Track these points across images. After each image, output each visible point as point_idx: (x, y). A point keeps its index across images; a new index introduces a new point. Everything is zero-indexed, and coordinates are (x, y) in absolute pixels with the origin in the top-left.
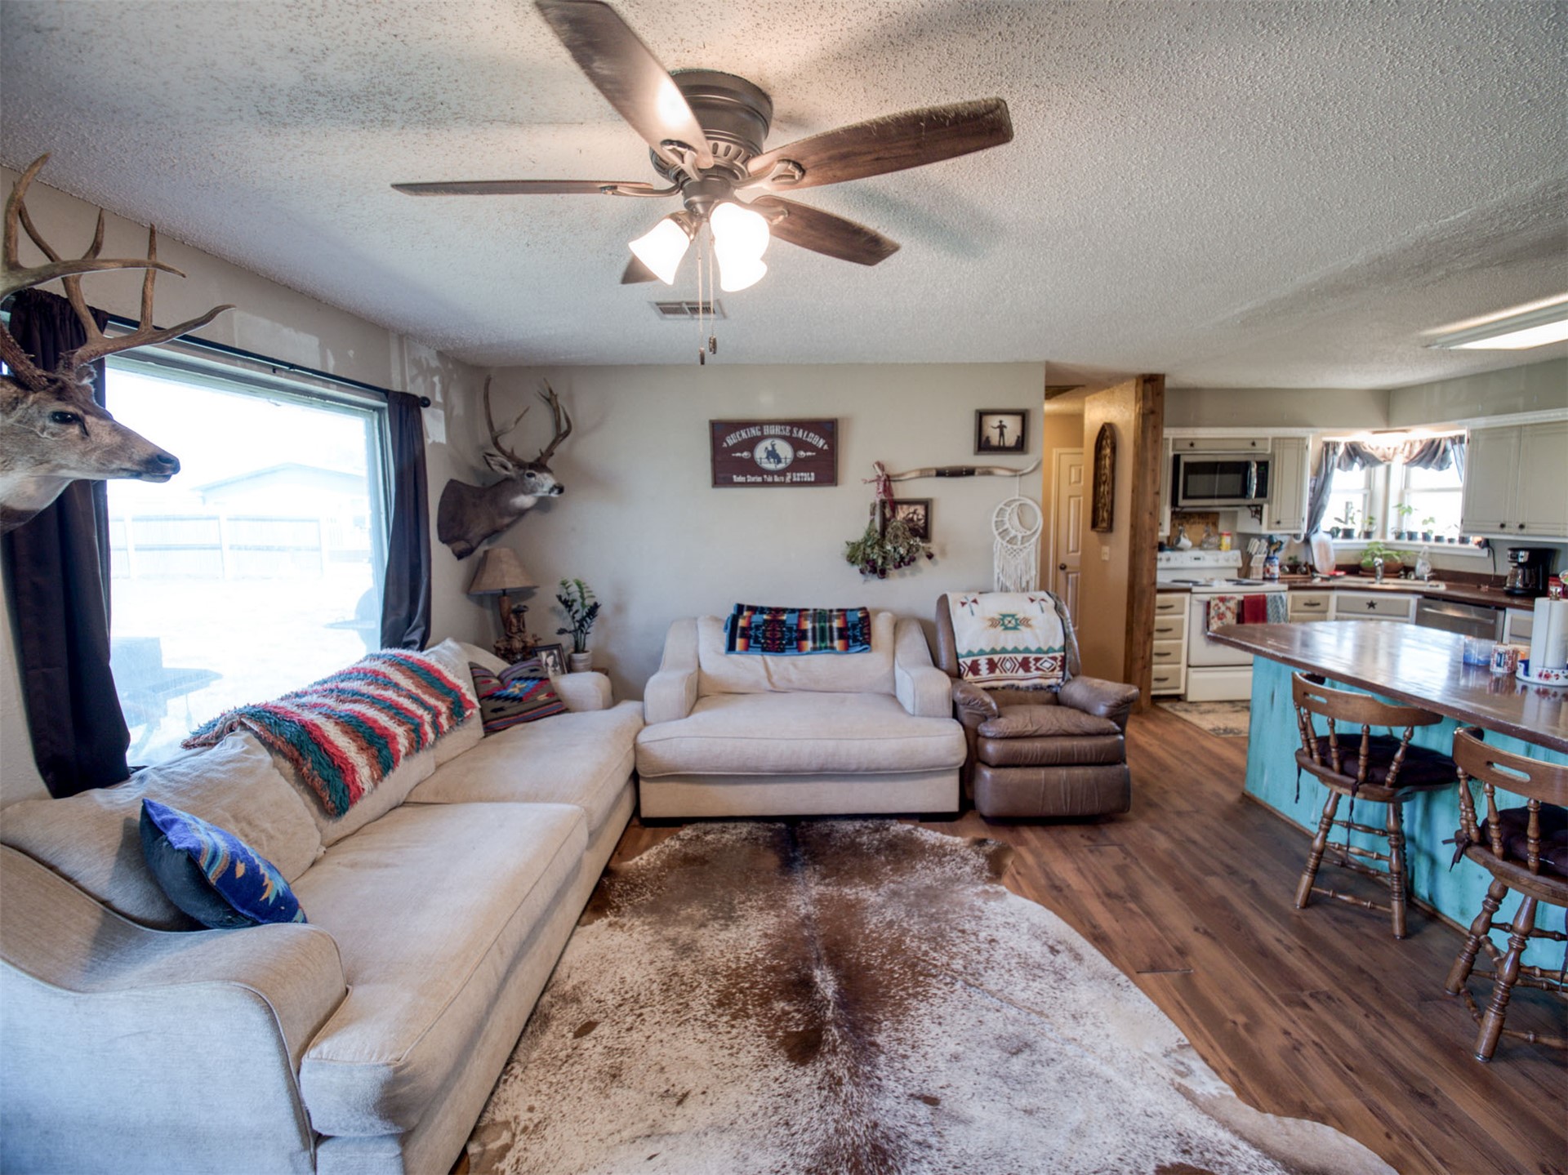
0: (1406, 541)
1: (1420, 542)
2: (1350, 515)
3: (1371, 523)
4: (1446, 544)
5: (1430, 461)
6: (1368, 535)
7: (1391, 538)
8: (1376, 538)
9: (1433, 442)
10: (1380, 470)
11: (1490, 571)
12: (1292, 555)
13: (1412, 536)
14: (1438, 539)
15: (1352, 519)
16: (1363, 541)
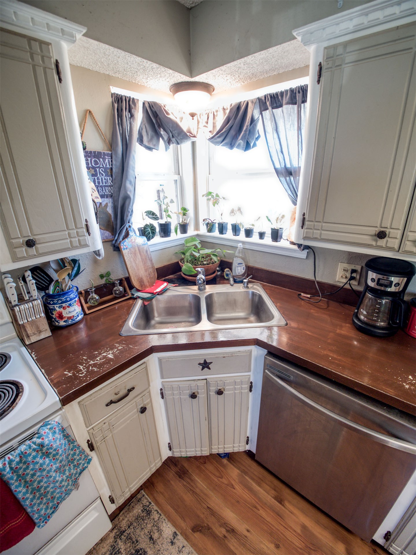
0: (216, 233)
1: (229, 234)
2: (164, 207)
3: (184, 214)
4: (255, 238)
5: (235, 137)
6: (184, 228)
7: (203, 230)
8: (191, 232)
9: (238, 107)
10: (186, 146)
11: (310, 276)
12: (103, 271)
13: (222, 228)
14: (249, 233)
15: (166, 211)
16: (180, 236)
